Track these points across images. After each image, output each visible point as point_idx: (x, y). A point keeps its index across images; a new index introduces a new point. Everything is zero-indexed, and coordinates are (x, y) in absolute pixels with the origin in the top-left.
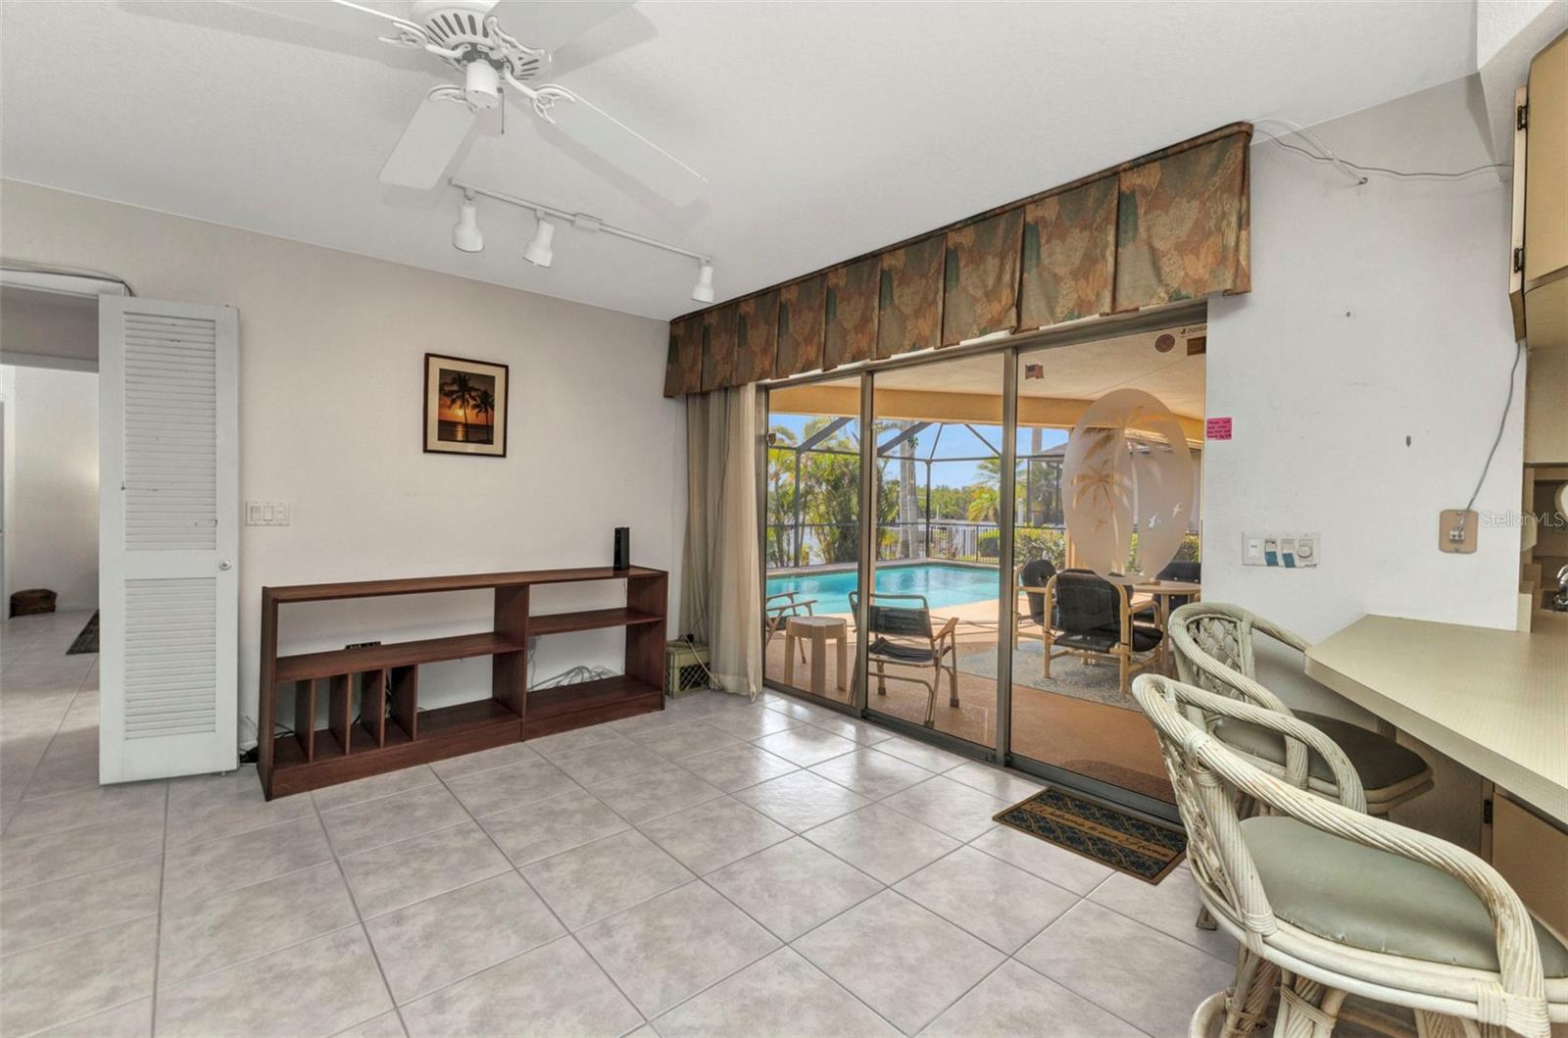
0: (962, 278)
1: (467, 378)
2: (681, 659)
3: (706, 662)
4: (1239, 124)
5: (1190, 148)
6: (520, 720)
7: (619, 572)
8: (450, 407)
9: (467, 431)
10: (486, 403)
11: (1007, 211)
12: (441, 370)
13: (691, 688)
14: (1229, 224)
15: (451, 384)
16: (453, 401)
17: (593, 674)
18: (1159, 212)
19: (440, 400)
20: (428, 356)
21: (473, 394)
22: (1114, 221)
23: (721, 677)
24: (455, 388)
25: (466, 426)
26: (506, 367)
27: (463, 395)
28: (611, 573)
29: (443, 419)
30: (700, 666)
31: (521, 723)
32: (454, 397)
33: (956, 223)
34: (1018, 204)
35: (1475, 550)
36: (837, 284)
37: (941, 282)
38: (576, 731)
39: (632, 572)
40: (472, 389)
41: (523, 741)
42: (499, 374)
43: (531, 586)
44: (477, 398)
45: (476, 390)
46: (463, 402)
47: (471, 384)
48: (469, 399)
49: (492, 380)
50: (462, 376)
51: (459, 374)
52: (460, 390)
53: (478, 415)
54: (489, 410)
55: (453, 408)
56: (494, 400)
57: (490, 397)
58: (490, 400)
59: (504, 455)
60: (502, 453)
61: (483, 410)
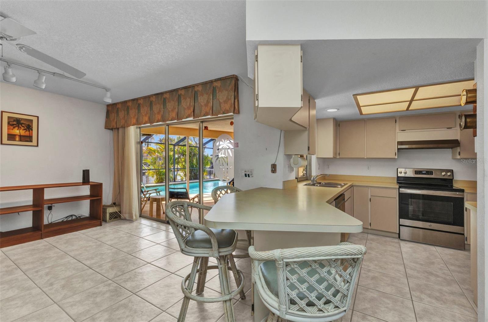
0: (182, 103)
1: (20, 120)
2: (110, 210)
3: (119, 211)
4: (233, 75)
5: (223, 79)
6: (41, 232)
7: (84, 184)
8: (13, 129)
9: (21, 138)
10: (29, 128)
11: (191, 87)
12: (8, 117)
13: (114, 219)
14: (232, 98)
15: (13, 122)
16: (14, 127)
17: (77, 217)
18: (220, 93)
19: (8, 127)
20: (2, 112)
21: (23, 125)
22: (212, 93)
23: (124, 215)
24: (15, 123)
26: (38, 117)
27: (19, 126)
28: (82, 184)
29: (9, 133)
30: (117, 212)
31: (42, 233)
33: (180, 88)
34: (193, 86)
35: (276, 172)
36: (153, 100)
37: (177, 103)
38: (65, 235)
39: (91, 183)
40: (23, 123)
41: (43, 239)
42: (35, 119)
43: (45, 189)
44: (25, 127)
45: (25, 124)
46: (19, 128)
48: (21, 127)
49: (31, 121)
50: (18, 119)
51: (17, 118)
52: (17, 124)
53: (26, 132)
54: (30, 131)
55: (14, 129)
56: (32, 128)
57: (31, 126)
58: (31, 128)
59: (37, 146)
60: (36, 145)
61: (28, 131)
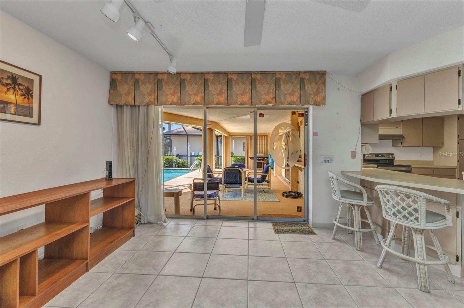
1: (17, 77)
8: (6, 93)
9: (17, 109)
10: (28, 93)
15: (7, 79)
16: (8, 90)
21: (20, 87)
24: (9, 82)
25: (16, 105)
26: (40, 76)
27: (14, 87)
32: (9, 87)
40: (19, 84)
42: (36, 79)
43: (91, 192)
44: (23, 91)
45: (23, 85)
46: (15, 91)
47: (19, 81)
48: (18, 90)
49: (31, 81)
50: (14, 76)
51: (12, 74)
52: (13, 84)
53: (24, 100)
54: (30, 98)
55: (9, 93)
56: (33, 93)
57: (31, 91)
58: (31, 93)
59: (39, 124)
60: (37, 123)
61: (27, 98)
